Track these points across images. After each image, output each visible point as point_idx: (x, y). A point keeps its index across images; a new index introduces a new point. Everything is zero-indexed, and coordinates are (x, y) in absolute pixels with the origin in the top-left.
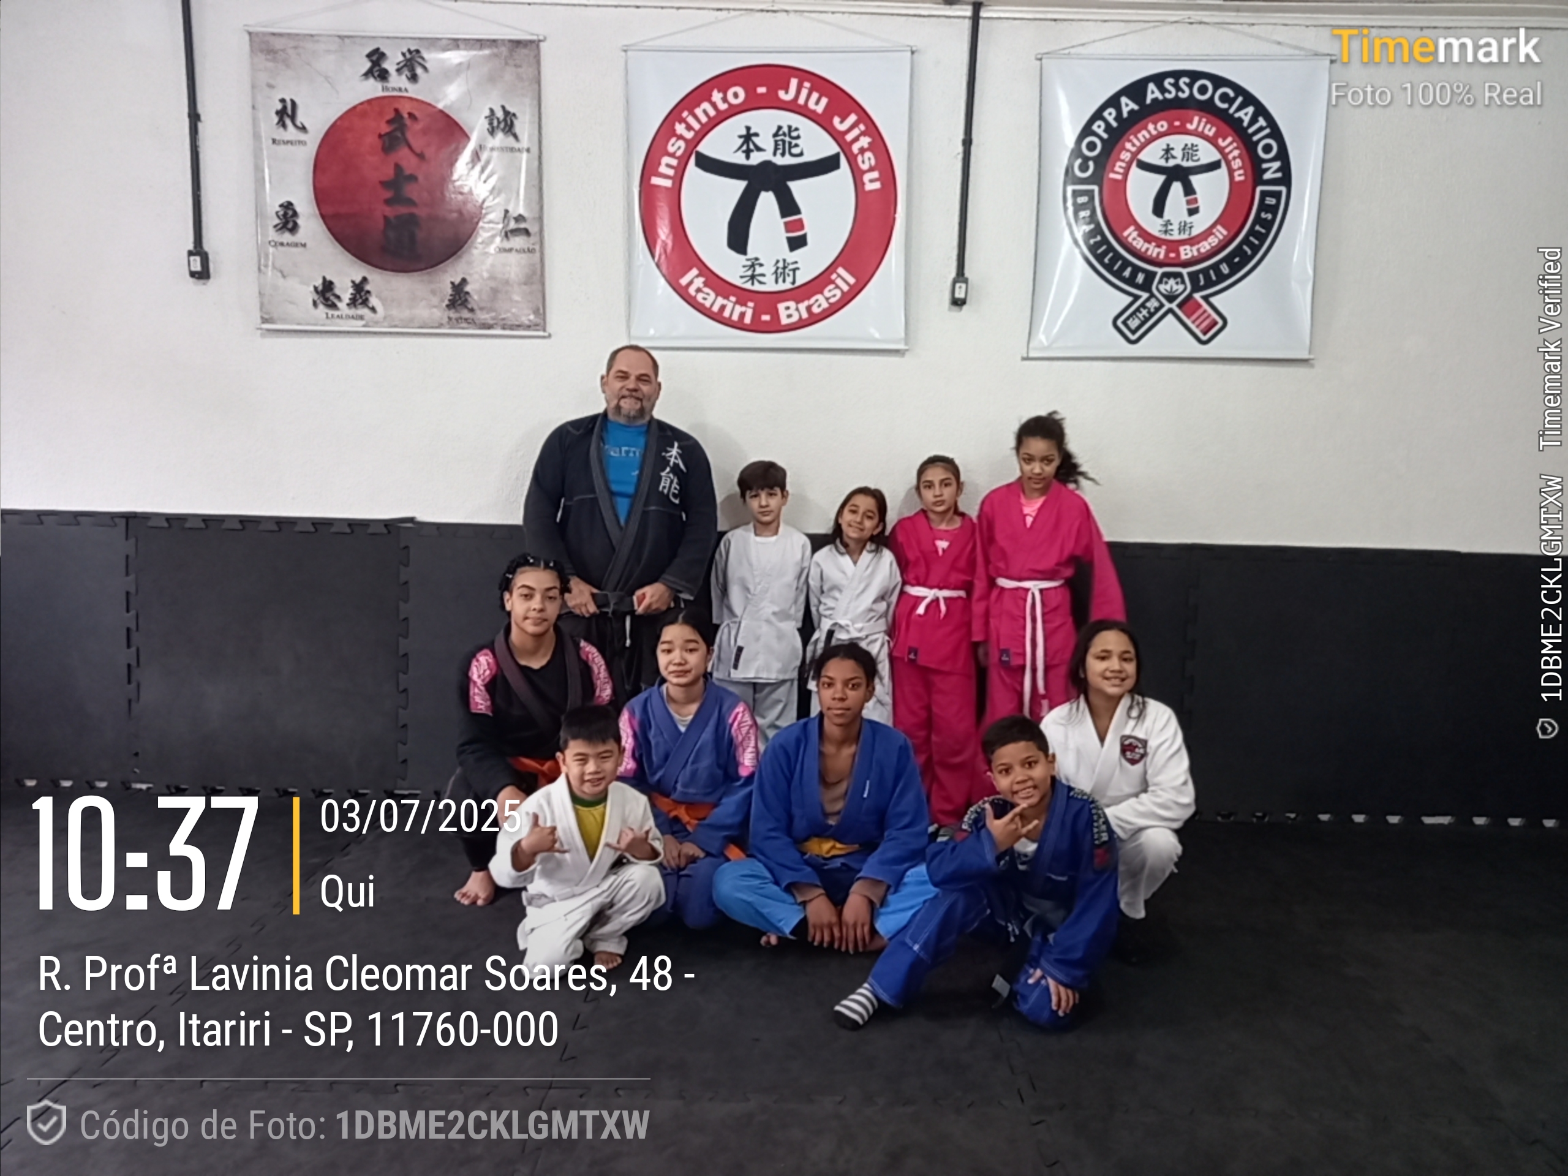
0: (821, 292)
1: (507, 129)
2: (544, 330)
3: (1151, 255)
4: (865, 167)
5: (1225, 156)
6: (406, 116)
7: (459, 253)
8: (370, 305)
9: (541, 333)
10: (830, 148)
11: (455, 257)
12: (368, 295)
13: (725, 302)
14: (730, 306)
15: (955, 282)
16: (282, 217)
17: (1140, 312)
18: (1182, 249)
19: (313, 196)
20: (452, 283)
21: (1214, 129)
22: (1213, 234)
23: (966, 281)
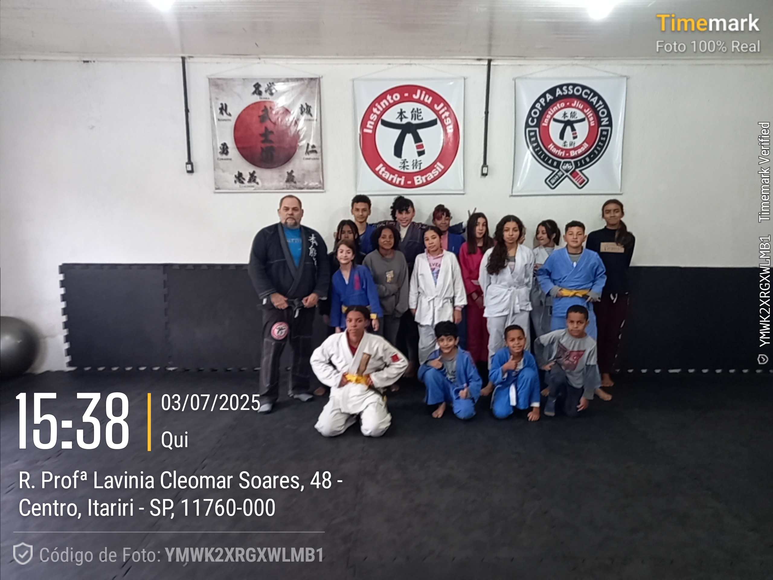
0: (431, 172)
1: (308, 112)
2: (323, 189)
3: (559, 155)
4: (447, 124)
5: (587, 116)
6: (268, 108)
7: (290, 161)
8: (256, 182)
9: (322, 190)
10: (433, 117)
11: (288, 162)
12: (255, 178)
13: (393, 177)
14: (395, 178)
15: (483, 167)
16: (222, 149)
17: (555, 177)
18: (571, 152)
19: (234, 140)
20: (288, 172)
21: (582, 106)
22: (583, 146)
23: (487, 166)
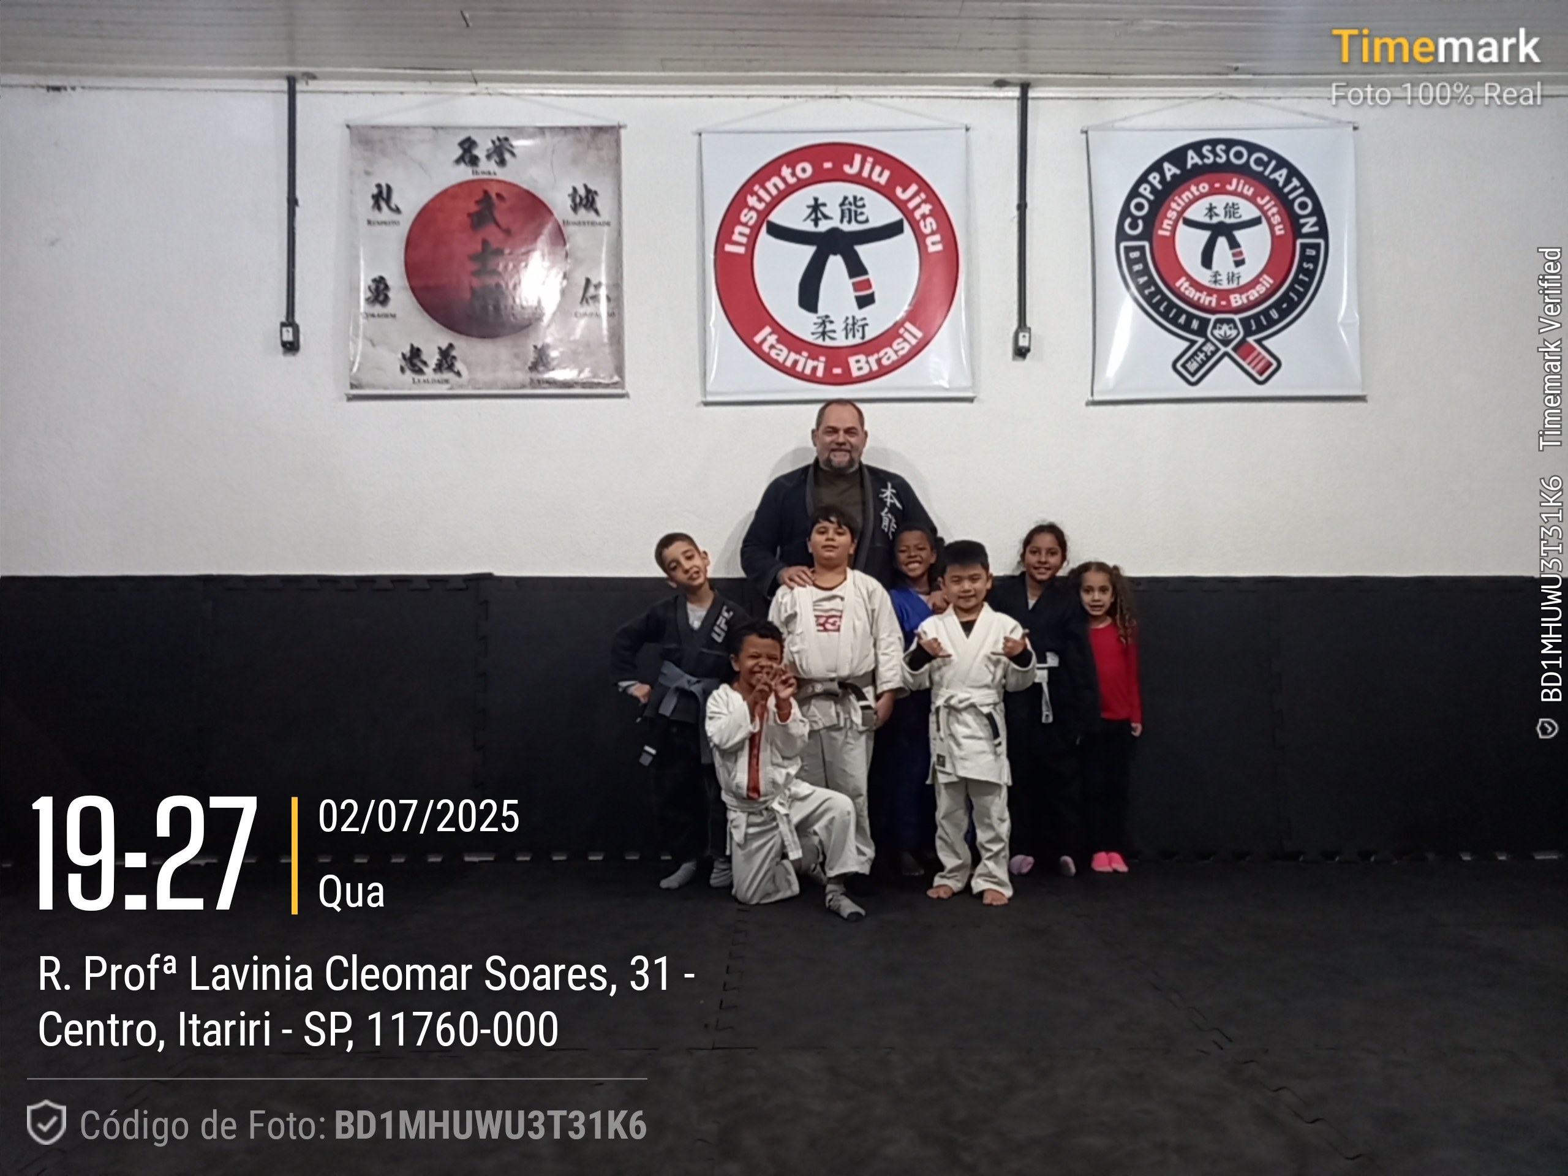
0: (891, 346)
1: (589, 204)
3: (1204, 303)
4: (927, 231)
5: (1264, 213)
6: (494, 196)
8: (456, 370)
9: (620, 392)
10: (894, 215)
12: (454, 360)
13: (797, 357)
14: (802, 361)
15: (1017, 332)
16: (373, 291)
17: (1198, 356)
18: (1232, 297)
19: (403, 269)
20: (534, 348)
21: (1252, 190)
22: (1259, 283)
23: (1028, 330)
